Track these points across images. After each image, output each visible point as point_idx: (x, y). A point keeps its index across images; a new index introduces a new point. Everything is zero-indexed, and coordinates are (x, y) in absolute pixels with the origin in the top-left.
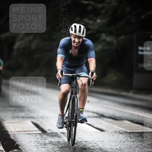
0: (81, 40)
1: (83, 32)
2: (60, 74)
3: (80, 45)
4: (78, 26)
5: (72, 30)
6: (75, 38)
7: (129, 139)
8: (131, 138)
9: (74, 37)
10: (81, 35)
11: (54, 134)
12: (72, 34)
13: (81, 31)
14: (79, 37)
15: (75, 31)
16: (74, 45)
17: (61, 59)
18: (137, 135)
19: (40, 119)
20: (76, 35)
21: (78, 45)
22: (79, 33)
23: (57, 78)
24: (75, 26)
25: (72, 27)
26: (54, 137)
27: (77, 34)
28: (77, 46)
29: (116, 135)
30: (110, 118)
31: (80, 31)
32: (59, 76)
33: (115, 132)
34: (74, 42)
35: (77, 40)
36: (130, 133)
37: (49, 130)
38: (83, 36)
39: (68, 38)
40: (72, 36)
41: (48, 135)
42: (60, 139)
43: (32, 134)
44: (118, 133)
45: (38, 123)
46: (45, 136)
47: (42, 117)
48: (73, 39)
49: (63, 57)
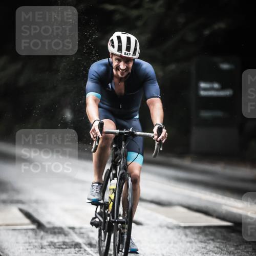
0: (131, 65)
1: (135, 50)
2: (97, 130)
3: (129, 74)
4: (124, 37)
5: (113, 46)
6: (119, 61)
7: (183, 238)
8: (186, 235)
9: (116, 59)
10: (131, 56)
11: (56, 230)
12: (113, 54)
13: (130, 47)
14: (127, 60)
15: (120, 49)
16: (117, 74)
17: (96, 101)
18: (197, 231)
19: (34, 205)
20: (121, 56)
21: (126, 74)
22: (127, 52)
23: (92, 137)
24: (119, 38)
25: (112, 40)
26: (58, 235)
27: (123, 54)
28: (124, 76)
29: (162, 231)
30: (152, 202)
31: (128, 49)
32: (96, 134)
33: (161, 226)
34: (118, 68)
35: (122, 66)
36: (185, 228)
37: (49, 223)
38: (134, 57)
39: (106, 61)
40: (114, 58)
41: (47, 232)
42: (67, 237)
43: (19, 230)
44: (165, 229)
45: (30, 211)
46: (42, 233)
47: (37, 202)
48: (115, 63)
49: (97, 96)
